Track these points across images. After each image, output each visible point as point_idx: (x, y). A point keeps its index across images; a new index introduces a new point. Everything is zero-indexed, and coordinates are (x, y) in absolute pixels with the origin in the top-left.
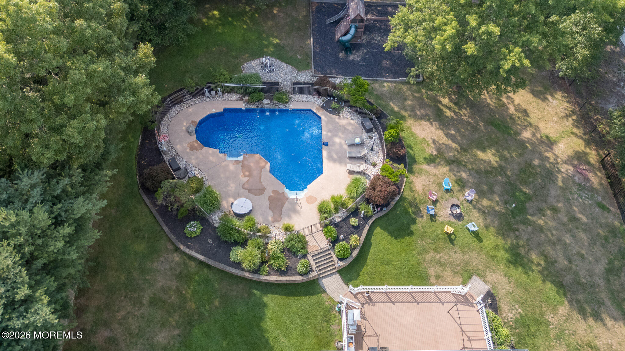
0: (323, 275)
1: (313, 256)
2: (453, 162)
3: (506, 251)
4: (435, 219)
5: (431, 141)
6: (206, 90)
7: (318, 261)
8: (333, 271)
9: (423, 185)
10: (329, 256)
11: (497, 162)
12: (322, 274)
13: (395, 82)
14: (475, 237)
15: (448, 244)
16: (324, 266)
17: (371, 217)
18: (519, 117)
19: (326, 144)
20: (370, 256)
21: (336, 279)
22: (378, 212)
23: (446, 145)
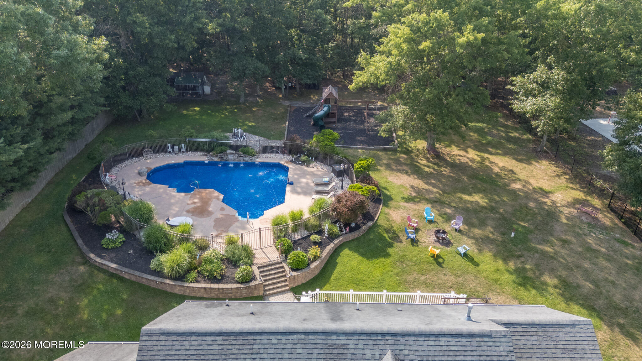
0: (271, 292)
1: (259, 268)
2: (436, 202)
3: (511, 273)
4: (417, 244)
5: (409, 186)
6: (169, 145)
7: (265, 274)
8: (284, 289)
9: (402, 217)
10: (281, 270)
11: (486, 203)
12: (269, 290)
13: (370, 149)
14: (468, 261)
15: (435, 266)
16: (273, 281)
17: (337, 236)
18: (505, 174)
19: (292, 184)
20: (335, 275)
21: (287, 298)
22: (346, 233)
23: (426, 190)
